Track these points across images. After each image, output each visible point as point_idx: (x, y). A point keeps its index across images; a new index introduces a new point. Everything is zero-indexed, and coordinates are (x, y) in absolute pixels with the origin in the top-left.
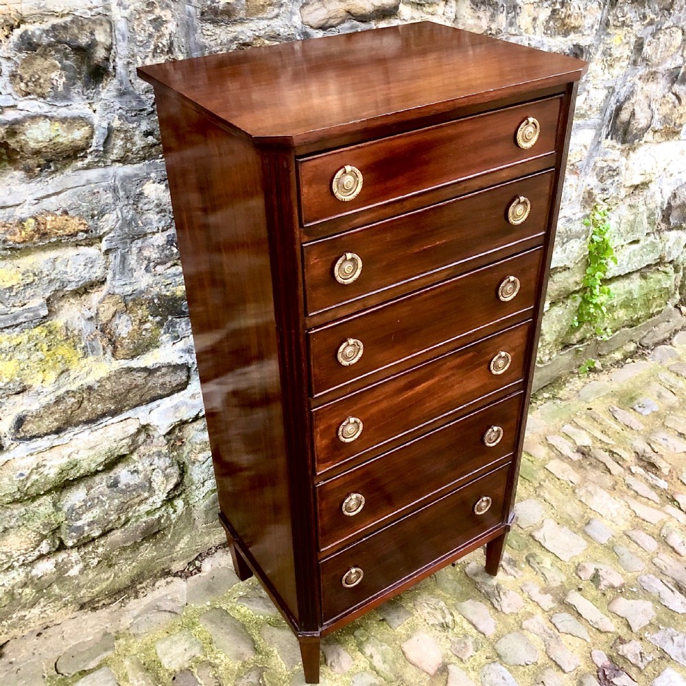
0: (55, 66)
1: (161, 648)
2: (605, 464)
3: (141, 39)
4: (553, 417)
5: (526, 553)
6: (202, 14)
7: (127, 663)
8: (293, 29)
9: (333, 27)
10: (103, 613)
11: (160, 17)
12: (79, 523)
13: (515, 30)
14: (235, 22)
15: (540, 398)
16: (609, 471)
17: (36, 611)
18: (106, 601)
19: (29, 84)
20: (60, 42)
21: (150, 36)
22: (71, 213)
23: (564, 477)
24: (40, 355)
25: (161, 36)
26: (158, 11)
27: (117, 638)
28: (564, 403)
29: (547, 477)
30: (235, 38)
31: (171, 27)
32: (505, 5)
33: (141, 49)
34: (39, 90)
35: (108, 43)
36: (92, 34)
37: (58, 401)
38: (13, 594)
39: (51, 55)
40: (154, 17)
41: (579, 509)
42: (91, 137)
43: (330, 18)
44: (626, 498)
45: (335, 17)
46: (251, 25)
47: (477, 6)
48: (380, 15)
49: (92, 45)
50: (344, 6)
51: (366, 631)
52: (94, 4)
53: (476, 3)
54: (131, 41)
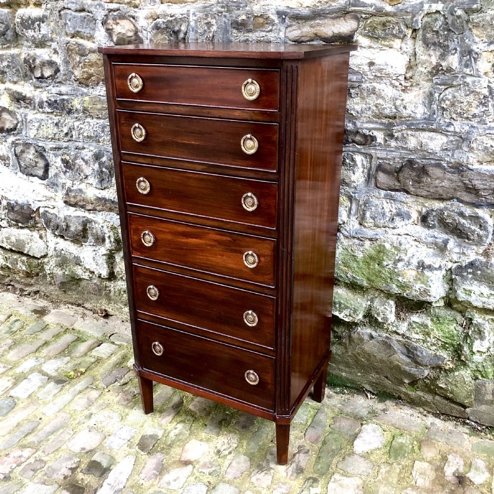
0: (166, 39)
3: (200, 32)
6: (232, 24)
8: (279, 39)
9: (304, 42)
11: (210, 22)
13: (471, 71)
14: (248, 31)
21: (205, 31)
23: (416, 477)
25: (210, 32)
26: (209, 19)
30: (247, 40)
31: (214, 28)
32: (458, 49)
33: (201, 37)
35: (185, 31)
36: (180, 26)
39: (165, 33)
40: (207, 22)
43: (302, 36)
45: (306, 36)
47: (428, 46)
48: (339, 39)
49: (179, 31)
50: (313, 30)
51: (194, 421)
52: (183, 12)
53: (427, 44)
54: (197, 32)
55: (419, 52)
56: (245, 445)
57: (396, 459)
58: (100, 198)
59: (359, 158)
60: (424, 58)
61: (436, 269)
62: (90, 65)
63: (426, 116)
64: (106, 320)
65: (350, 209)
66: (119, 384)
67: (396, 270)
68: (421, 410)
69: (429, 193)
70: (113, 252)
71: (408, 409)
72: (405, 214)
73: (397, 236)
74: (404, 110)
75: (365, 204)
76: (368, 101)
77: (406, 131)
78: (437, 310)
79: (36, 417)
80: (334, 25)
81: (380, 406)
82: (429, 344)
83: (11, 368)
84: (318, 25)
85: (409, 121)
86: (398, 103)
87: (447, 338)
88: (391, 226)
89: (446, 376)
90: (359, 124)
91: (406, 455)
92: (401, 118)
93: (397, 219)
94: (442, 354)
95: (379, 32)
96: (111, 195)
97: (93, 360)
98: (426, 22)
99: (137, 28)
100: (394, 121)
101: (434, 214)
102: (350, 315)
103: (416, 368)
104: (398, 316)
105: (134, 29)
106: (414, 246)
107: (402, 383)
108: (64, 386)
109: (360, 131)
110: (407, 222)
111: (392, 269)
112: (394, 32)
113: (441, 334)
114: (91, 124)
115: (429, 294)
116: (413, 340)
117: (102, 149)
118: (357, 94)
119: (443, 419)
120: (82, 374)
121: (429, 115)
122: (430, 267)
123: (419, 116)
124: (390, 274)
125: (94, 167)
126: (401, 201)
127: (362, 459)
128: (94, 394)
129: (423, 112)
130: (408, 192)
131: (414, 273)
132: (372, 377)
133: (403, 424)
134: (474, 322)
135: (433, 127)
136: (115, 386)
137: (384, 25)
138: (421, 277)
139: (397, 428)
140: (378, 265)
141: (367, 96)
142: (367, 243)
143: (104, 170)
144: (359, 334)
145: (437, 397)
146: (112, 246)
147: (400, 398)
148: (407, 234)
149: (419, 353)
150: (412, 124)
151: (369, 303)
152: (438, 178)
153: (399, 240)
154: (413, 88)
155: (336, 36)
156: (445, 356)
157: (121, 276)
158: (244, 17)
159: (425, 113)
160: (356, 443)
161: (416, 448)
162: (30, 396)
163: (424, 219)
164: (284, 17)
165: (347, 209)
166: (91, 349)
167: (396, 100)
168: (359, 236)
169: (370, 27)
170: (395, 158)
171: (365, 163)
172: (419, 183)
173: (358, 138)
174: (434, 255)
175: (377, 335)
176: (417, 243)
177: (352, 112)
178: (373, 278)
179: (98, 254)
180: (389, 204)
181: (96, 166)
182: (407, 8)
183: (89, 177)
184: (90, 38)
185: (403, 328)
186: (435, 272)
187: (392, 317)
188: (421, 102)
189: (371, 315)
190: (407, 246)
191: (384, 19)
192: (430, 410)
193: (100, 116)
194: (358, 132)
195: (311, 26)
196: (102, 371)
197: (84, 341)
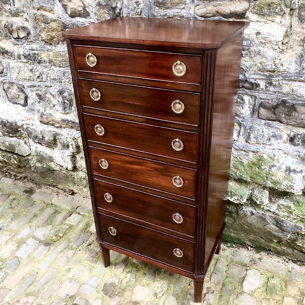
0: (106, 13)
3: (131, 8)
6: (154, 3)
8: (190, 15)
9: (209, 17)
11: (138, 1)
14: (166, 8)
17: (86, 190)
19: (99, 17)
20: (107, 5)
21: (135, 8)
25: (138, 8)
30: (166, 15)
31: (142, 6)
33: (132, 12)
34: (101, 19)
35: (120, 8)
36: (117, 4)
38: (81, 179)
39: (105, 9)
43: (207, 13)
45: (210, 13)
46: (173, 10)
47: (302, 21)
48: (234, 16)
49: (116, 7)
50: (215, 9)
51: (137, 271)
53: (301, 19)
54: (129, 8)
55: (295, 25)
56: (172, 288)
57: (271, 295)
58: (64, 120)
59: (246, 98)
60: (298, 29)
62: (52, 30)
63: (297, 71)
64: (73, 197)
65: (239, 132)
66: (86, 245)
67: (270, 172)
68: (284, 258)
69: (296, 123)
70: (75, 154)
71: (276, 257)
72: (278, 136)
73: (272, 150)
74: (281, 67)
75: (250, 129)
76: (254, 59)
77: (281, 81)
78: (297, 197)
79: (34, 272)
80: (231, 5)
81: (257, 256)
82: (291, 219)
83: (14, 235)
84: (220, 5)
85: (284, 74)
86: (277, 61)
87: (304, 215)
88: (268, 144)
89: (302, 239)
90: (247, 75)
91: (278, 292)
92: (279, 72)
93: (273, 139)
94: (300, 225)
95: (266, 11)
96: (72, 118)
97: (67, 227)
98: (302, 4)
99: (85, 5)
100: (273, 74)
101: (299, 136)
102: (238, 200)
103: (282, 233)
104: (270, 200)
105: (83, 5)
106: (284, 157)
107: (272, 241)
108: (50, 248)
109: (248, 80)
110: (279, 141)
111: (268, 171)
112: (277, 11)
113: (300, 213)
114: (56, 71)
115: (293, 188)
116: (280, 216)
117: (64, 87)
118: (247, 54)
119: (299, 265)
120: (61, 237)
121: (300, 71)
122: (294, 171)
123: (292, 71)
124: (266, 174)
125: (59, 100)
126: (276, 128)
127: (250, 296)
128: (71, 253)
129: (295, 68)
130: (281, 122)
131: (283, 174)
132: (252, 237)
133: (273, 269)
135: (302, 79)
136: (83, 246)
137: (269, 5)
138: (288, 177)
139: (269, 272)
140: (258, 168)
141: (254, 56)
142: (251, 154)
143: (66, 101)
144: (244, 211)
145: (295, 251)
146: (74, 150)
147: (270, 250)
148: (279, 149)
149: (284, 225)
150: (287, 76)
151: (251, 191)
152: (303, 114)
153: (274, 152)
154: (288, 50)
155: (233, 13)
156: (302, 226)
157: (81, 169)
159: (296, 69)
160: (244, 284)
161: (283, 286)
162: (28, 256)
163: (292, 140)
165: (237, 131)
166: (65, 219)
167: (275, 59)
168: (246, 149)
169: (259, 7)
170: (272, 99)
171: (251, 101)
172: (290, 116)
173: (247, 85)
174: (297, 163)
175: (256, 212)
176: (286, 155)
177: (243, 67)
178: (255, 176)
179: (65, 155)
180: (267, 129)
181: (61, 99)
183: (56, 106)
184: (51, 11)
185: (274, 208)
186: (298, 174)
187: (266, 201)
188: (294, 61)
189: (252, 199)
190: (279, 157)
192: (290, 258)
193: (61, 65)
194: (246, 81)
195: (214, 6)
196: (73, 235)
197: (60, 213)
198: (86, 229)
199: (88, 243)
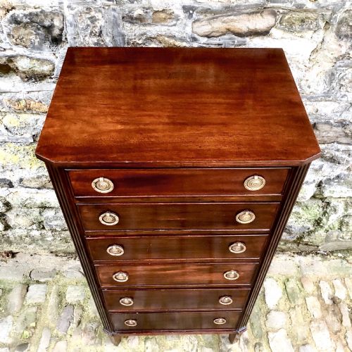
0: (32, 33)
1: (70, 289)
2: (342, 316)
4: (334, 270)
5: (258, 341)
6: (123, 18)
7: (54, 288)
8: (185, 34)
9: (215, 37)
10: (59, 259)
11: (94, 17)
12: (51, 224)
14: (145, 25)
15: (335, 254)
16: (342, 322)
17: (32, 246)
18: (63, 255)
19: (18, 40)
20: (32, 22)
21: (88, 26)
22: (43, 103)
23: (312, 311)
24: (30, 157)
25: (95, 27)
26: (93, 13)
27: (57, 274)
28: (348, 265)
29: (302, 304)
30: (145, 34)
31: (101, 23)
33: (83, 32)
34: (23, 44)
35: (61, 27)
36: (52, 20)
37: (38, 177)
38: (21, 237)
39: (29, 28)
40: (90, 16)
41: (306, 334)
42: (53, 70)
44: (338, 343)
45: (218, 32)
46: (156, 28)
47: (340, 38)
48: (253, 35)
49: (52, 26)
50: (226, 26)
52: (54, 5)
53: (339, 36)
54: (76, 27)
55: (330, 42)
57: (295, 302)
60: (334, 47)
61: (311, 183)
63: (326, 91)
64: (15, 259)
66: (75, 325)
68: (289, 253)
71: (282, 255)
74: (308, 89)
80: (249, 21)
82: (299, 222)
84: (232, 21)
85: (310, 95)
86: (303, 83)
87: (312, 217)
91: (299, 296)
94: (307, 225)
95: (296, 27)
97: (34, 309)
98: (344, 17)
103: (289, 236)
108: (29, 350)
112: (311, 27)
119: (304, 255)
120: (35, 328)
121: (328, 91)
122: (307, 182)
123: (319, 92)
127: (277, 312)
128: (61, 345)
129: (323, 88)
133: (285, 270)
134: (331, 205)
135: (330, 99)
136: (72, 328)
137: (303, 21)
139: (282, 275)
145: (301, 245)
149: (293, 229)
150: (312, 97)
152: (325, 131)
154: (314, 67)
155: (251, 32)
156: (309, 226)
157: (18, 227)
158: (140, 12)
159: (325, 89)
160: (266, 300)
161: (300, 287)
164: (191, 12)
166: (23, 298)
167: (301, 80)
169: (288, 22)
182: (328, 6)
186: (311, 185)
188: (322, 80)
191: (303, 15)
192: (295, 251)
195: (223, 22)
196: (50, 317)
197: (10, 290)
198: (61, 302)
199: (75, 321)
